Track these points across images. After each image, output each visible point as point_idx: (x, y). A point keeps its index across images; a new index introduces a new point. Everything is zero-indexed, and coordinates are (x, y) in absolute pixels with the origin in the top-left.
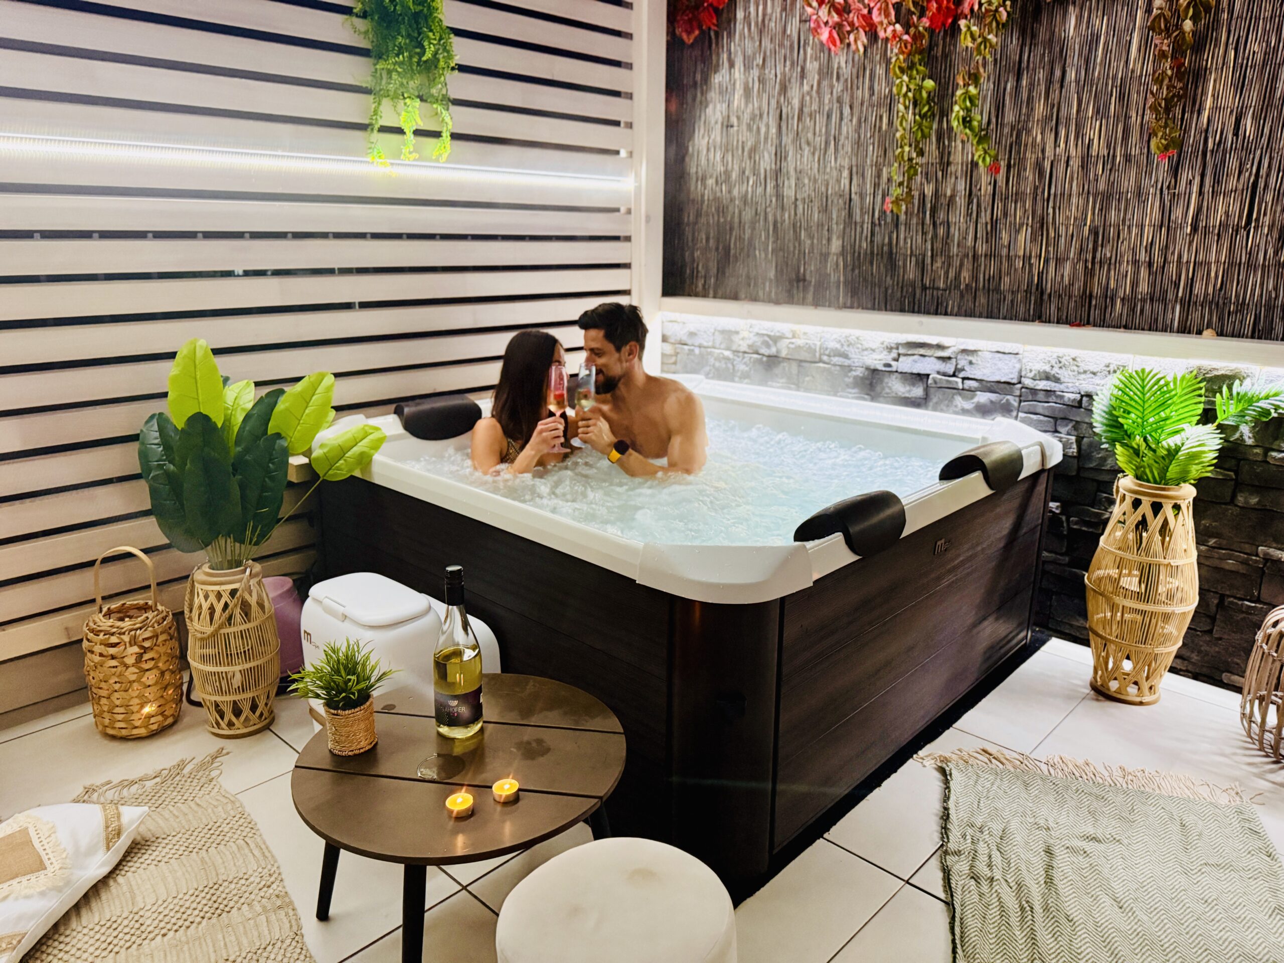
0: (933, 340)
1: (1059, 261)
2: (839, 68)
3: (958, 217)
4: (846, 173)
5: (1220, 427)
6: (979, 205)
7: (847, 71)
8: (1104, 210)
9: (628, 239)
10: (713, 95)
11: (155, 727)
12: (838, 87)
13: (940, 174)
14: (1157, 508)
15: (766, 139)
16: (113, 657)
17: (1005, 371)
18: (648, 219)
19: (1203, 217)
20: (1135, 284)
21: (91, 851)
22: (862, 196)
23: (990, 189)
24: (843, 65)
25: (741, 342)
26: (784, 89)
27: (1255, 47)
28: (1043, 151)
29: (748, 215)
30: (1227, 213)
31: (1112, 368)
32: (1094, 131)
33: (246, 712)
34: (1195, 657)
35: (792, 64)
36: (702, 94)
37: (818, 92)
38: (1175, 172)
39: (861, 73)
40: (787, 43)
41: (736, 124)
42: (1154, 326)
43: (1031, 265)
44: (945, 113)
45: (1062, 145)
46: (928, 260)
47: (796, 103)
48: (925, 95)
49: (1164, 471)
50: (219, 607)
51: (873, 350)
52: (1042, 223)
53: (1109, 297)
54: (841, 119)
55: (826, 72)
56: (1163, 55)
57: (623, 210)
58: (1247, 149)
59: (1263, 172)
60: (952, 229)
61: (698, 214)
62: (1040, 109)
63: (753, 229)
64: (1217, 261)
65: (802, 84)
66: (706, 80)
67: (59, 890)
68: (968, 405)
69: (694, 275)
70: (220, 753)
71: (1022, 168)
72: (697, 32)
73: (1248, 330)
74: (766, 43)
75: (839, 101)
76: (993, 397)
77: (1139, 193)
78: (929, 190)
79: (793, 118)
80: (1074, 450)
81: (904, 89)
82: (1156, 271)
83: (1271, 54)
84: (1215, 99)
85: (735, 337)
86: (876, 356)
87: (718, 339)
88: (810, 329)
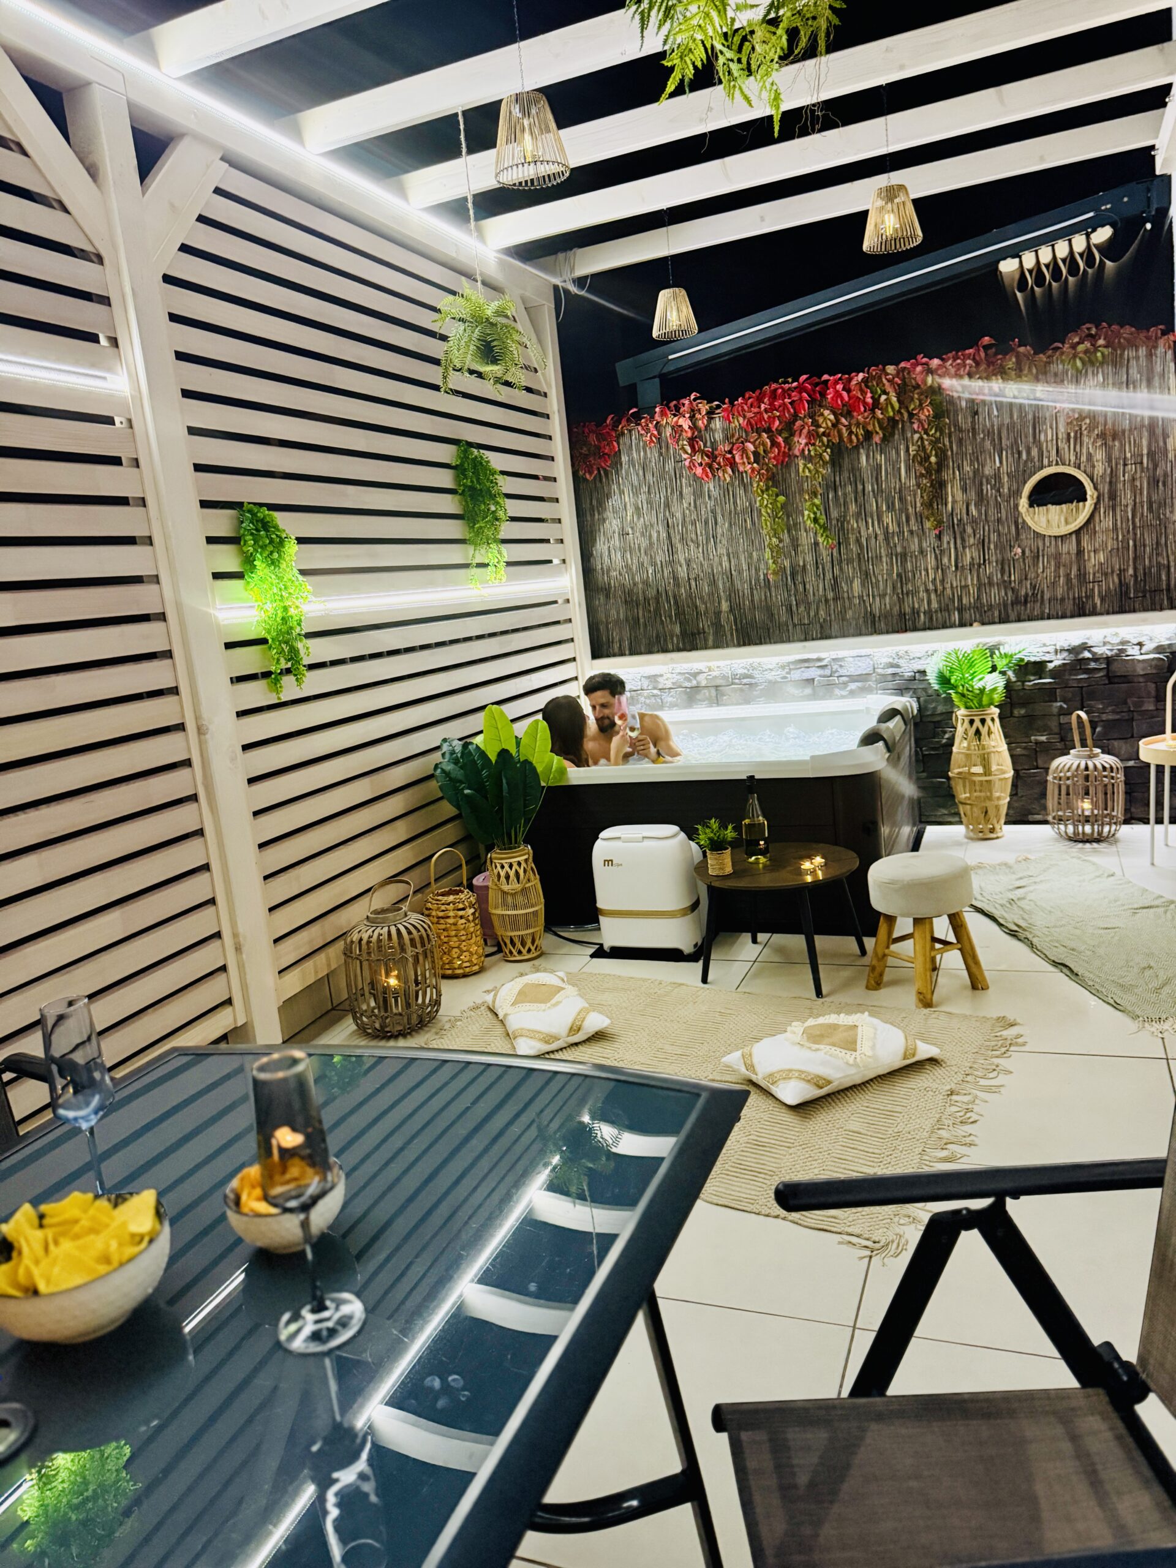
0: (814, 656)
1: (883, 596)
2: (709, 491)
3: (811, 577)
4: (725, 558)
5: (1001, 672)
6: (823, 569)
7: (715, 492)
8: (903, 563)
9: (570, 621)
10: (609, 514)
12: (710, 504)
13: (792, 552)
14: (983, 721)
15: (658, 540)
17: (863, 667)
19: (960, 561)
20: (929, 602)
22: (740, 572)
23: (829, 558)
24: (712, 488)
25: (666, 682)
26: (667, 506)
27: (967, 468)
28: (860, 533)
29: (651, 593)
30: (972, 558)
31: (930, 653)
32: (888, 519)
35: (672, 490)
36: (599, 514)
37: (695, 507)
38: (939, 537)
39: (726, 493)
40: (666, 476)
41: (630, 532)
42: (945, 625)
43: (864, 601)
44: (789, 514)
45: (871, 529)
46: (794, 608)
47: (679, 515)
48: (778, 505)
49: (980, 701)
51: (771, 670)
52: (867, 574)
53: (915, 613)
54: (716, 524)
55: (698, 494)
56: (922, 475)
57: (564, 600)
58: (974, 521)
59: (986, 533)
60: (807, 586)
61: (608, 598)
62: (853, 508)
63: (658, 602)
64: (972, 584)
65: (681, 503)
66: (602, 505)
68: (844, 693)
69: (611, 642)
71: (848, 544)
72: (596, 472)
73: (997, 620)
74: (649, 476)
75: (713, 512)
76: (859, 684)
77: (921, 551)
78: (788, 563)
79: (678, 525)
80: (919, 704)
81: (765, 502)
82: (940, 595)
83: (976, 472)
84: (953, 497)
85: (660, 679)
86: (773, 673)
87: (646, 683)
88: (721, 663)
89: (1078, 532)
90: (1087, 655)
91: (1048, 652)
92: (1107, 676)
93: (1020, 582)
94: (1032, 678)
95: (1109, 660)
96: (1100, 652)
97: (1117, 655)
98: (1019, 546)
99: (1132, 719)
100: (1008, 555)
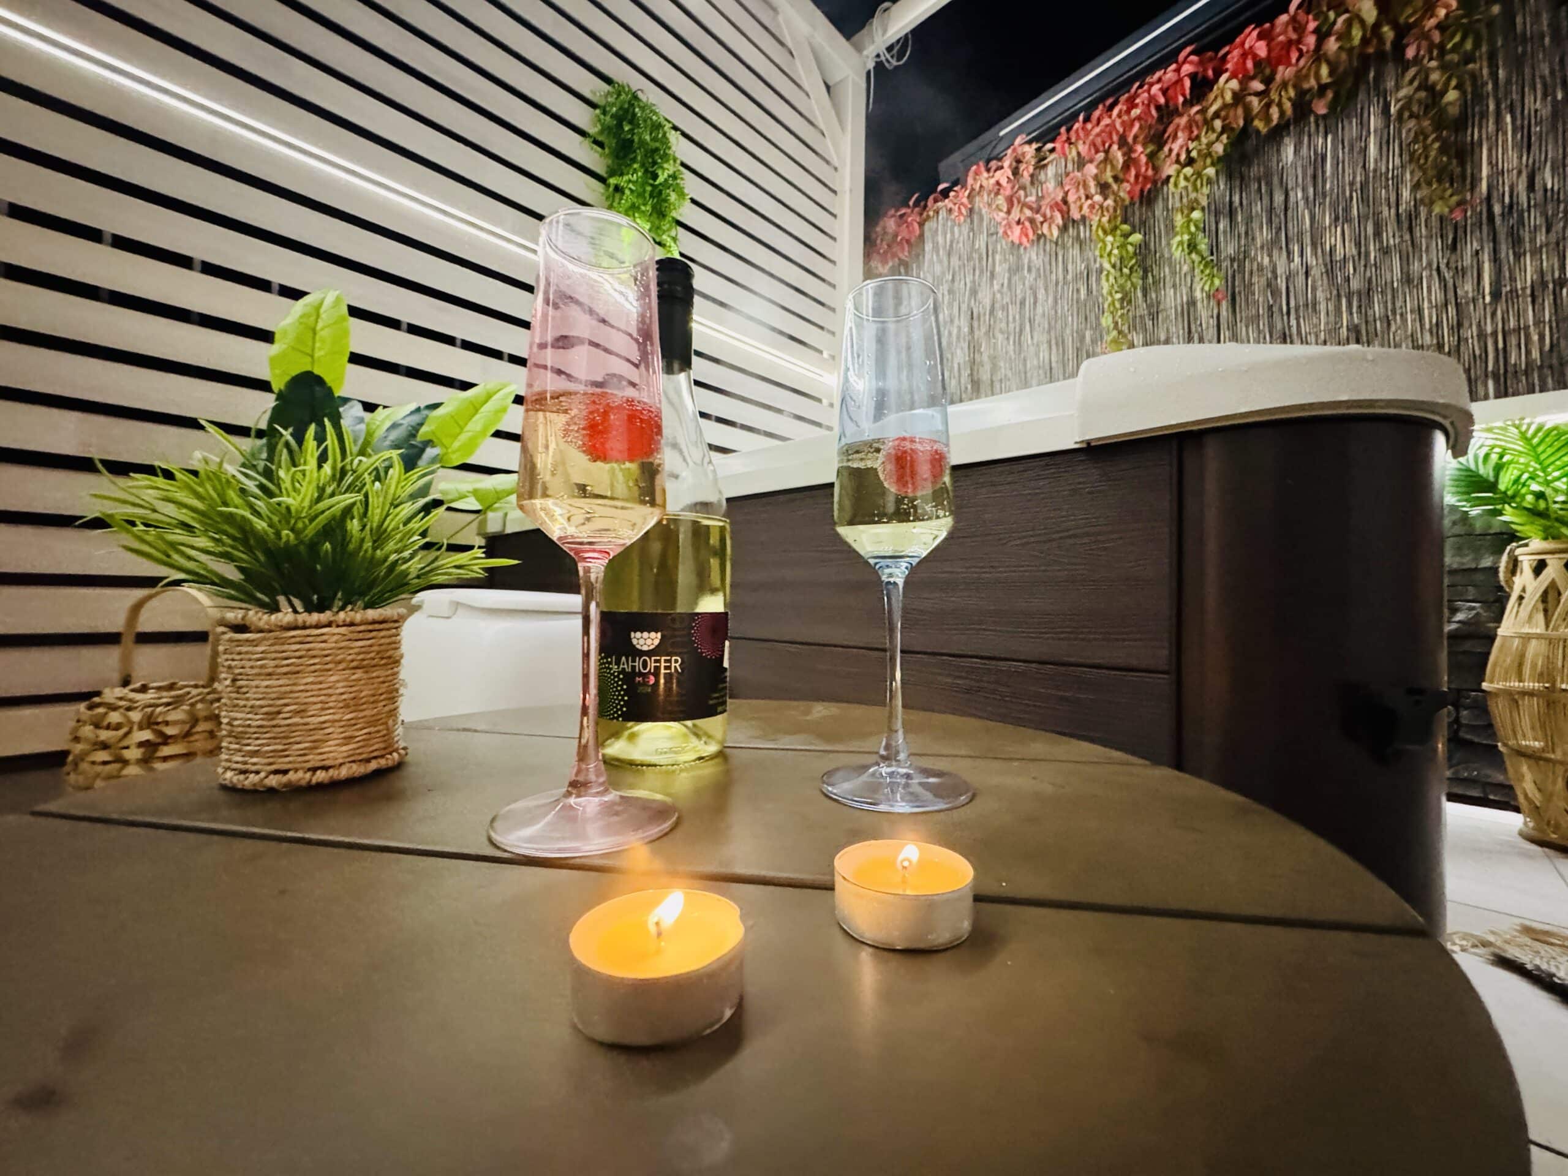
2: (1030, 261)
4: (1044, 347)
7: (1038, 262)
8: (1364, 308)
9: (829, 428)
12: (1030, 278)
13: (1150, 323)
15: (958, 338)
19: (1505, 283)
23: (1213, 322)
24: (1034, 257)
26: (974, 292)
27: (1535, 106)
28: (1274, 271)
32: (1334, 237)
35: (982, 272)
37: (1009, 287)
38: (1452, 247)
39: (1053, 259)
40: (976, 256)
47: (987, 302)
48: (1131, 249)
54: (1035, 303)
55: (1015, 270)
56: (1421, 133)
57: (825, 402)
62: (1264, 234)
65: (992, 285)
71: (1250, 293)
72: (891, 264)
74: (955, 261)
75: (1033, 288)
79: (985, 314)
81: (1109, 249)
84: (1494, 166)
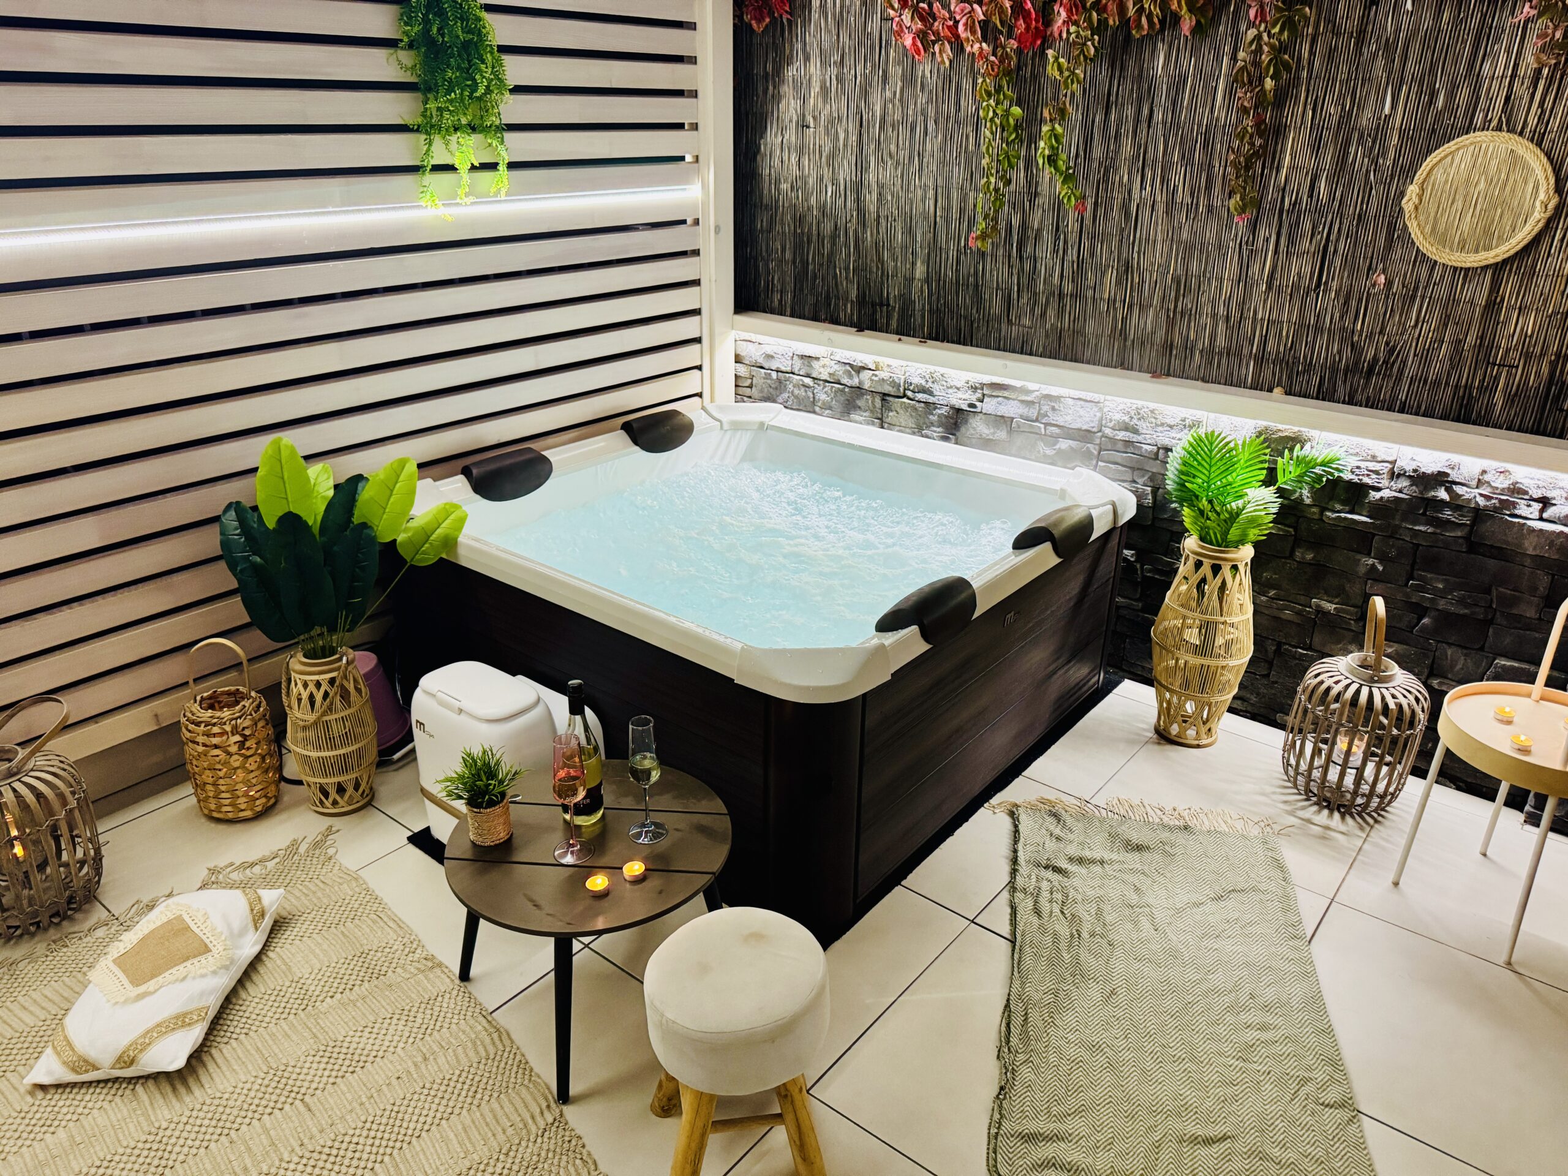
1: (1142, 309)
2: (923, 76)
3: (1045, 251)
4: (931, 194)
5: (1279, 490)
6: (1066, 242)
7: (932, 81)
8: (1186, 260)
9: (696, 253)
10: (787, 89)
11: (259, 809)
12: (922, 99)
13: (1027, 204)
14: (1216, 569)
15: (846, 146)
16: (216, 747)
17: (1086, 419)
18: (717, 229)
19: (1278, 275)
20: (1213, 337)
21: (242, 933)
22: (947, 221)
23: (1077, 227)
24: (928, 74)
25: (822, 370)
26: (865, 93)
27: (1332, 108)
28: (1130, 192)
29: (828, 227)
30: (1299, 274)
31: (1187, 422)
32: (1178, 178)
33: (350, 790)
34: (1253, 699)
35: (873, 66)
36: (774, 88)
37: (901, 100)
38: (1254, 227)
39: (947, 86)
40: (868, 42)
41: (812, 125)
42: (1231, 381)
43: (1115, 309)
44: (1033, 140)
45: (1148, 188)
46: (1014, 295)
47: (878, 109)
48: (1011, 121)
49: (1226, 533)
50: (319, 697)
51: (958, 389)
52: (1128, 263)
53: (1189, 348)
54: (926, 133)
55: (909, 79)
56: (1245, 111)
57: (689, 221)
58: (1319, 211)
59: (1333, 237)
60: (1038, 265)
61: (772, 222)
62: (1127, 148)
63: (834, 244)
64: (1289, 321)
65: (884, 89)
66: (778, 72)
67: (226, 968)
68: (1050, 452)
69: (769, 289)
70: (330, 830)
72: (768, 20)
73: (1314, 391)
74: (844, 38)
75: (924, 113)
76: (1074, 444)
77: (1219, 246)
78: (1016, 222)
79: (874, 126)
80: (1149, 501)
81: (991, 114)
82: (1233, 327)
83: (1346, 117)
84: (1293, 156)
85: (815, 364)
86: (960, 395)
87: (798, 365)
88: (895, 363)
89: (1498, 268)
90: (1442, 494)
91: (1377, 472)
92: (1467, 538)
93: (1371, 336)
94: (1338, 507)
95: (1478, 514)
96: (1467, 496)
97: (1496, 509)
98: (1384, 271)
99: (1491, 622)
100: (1364, 283)
